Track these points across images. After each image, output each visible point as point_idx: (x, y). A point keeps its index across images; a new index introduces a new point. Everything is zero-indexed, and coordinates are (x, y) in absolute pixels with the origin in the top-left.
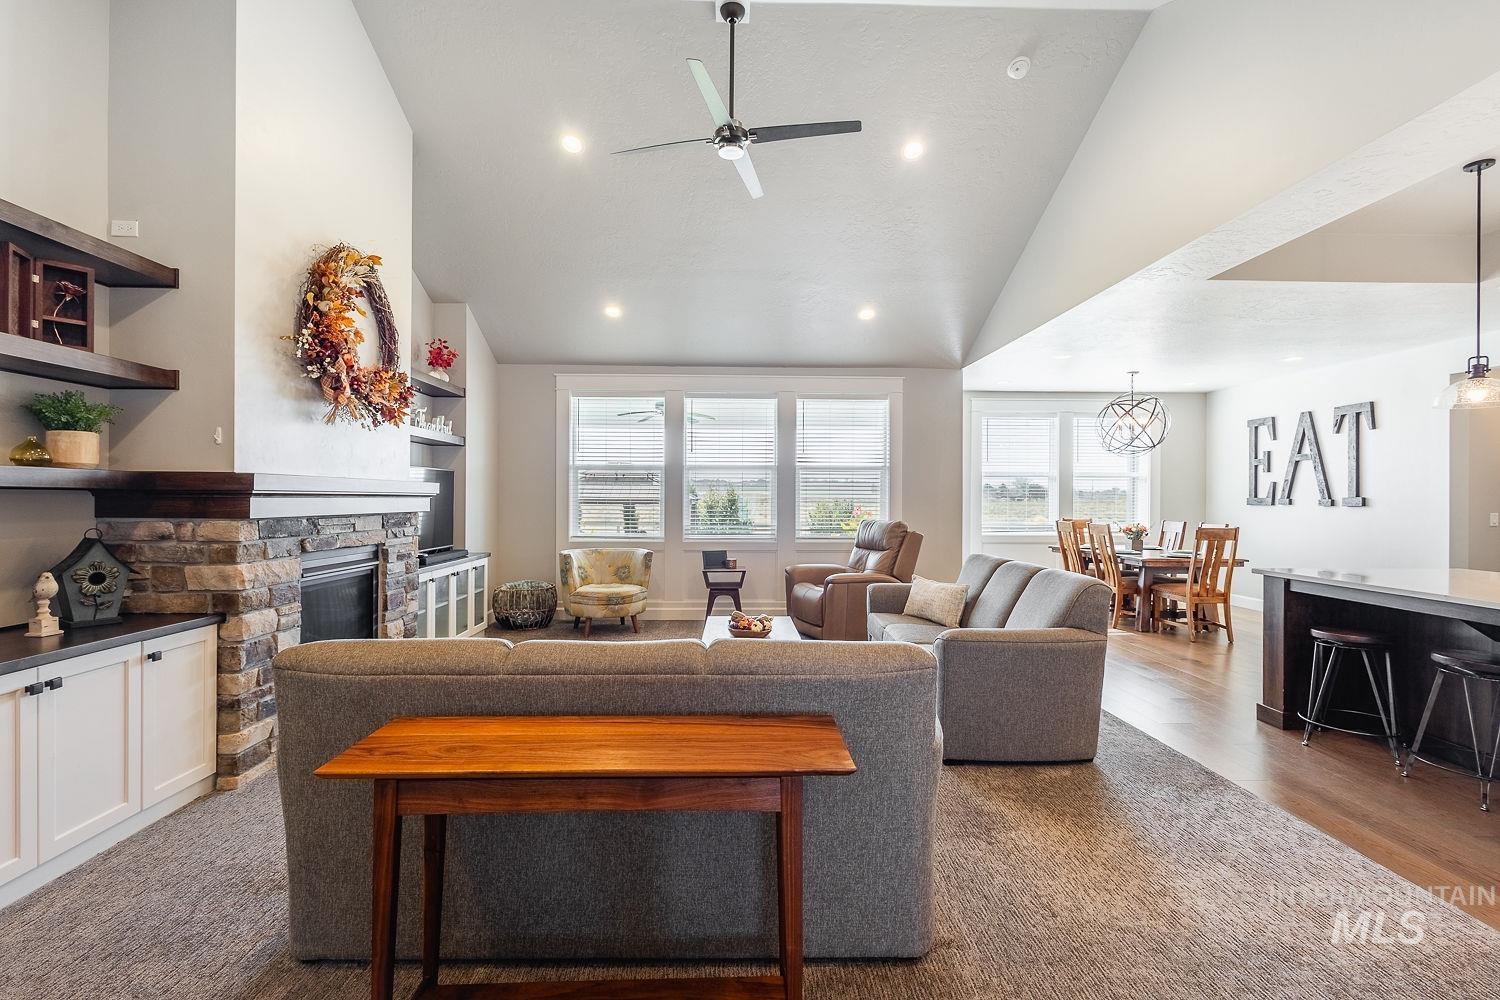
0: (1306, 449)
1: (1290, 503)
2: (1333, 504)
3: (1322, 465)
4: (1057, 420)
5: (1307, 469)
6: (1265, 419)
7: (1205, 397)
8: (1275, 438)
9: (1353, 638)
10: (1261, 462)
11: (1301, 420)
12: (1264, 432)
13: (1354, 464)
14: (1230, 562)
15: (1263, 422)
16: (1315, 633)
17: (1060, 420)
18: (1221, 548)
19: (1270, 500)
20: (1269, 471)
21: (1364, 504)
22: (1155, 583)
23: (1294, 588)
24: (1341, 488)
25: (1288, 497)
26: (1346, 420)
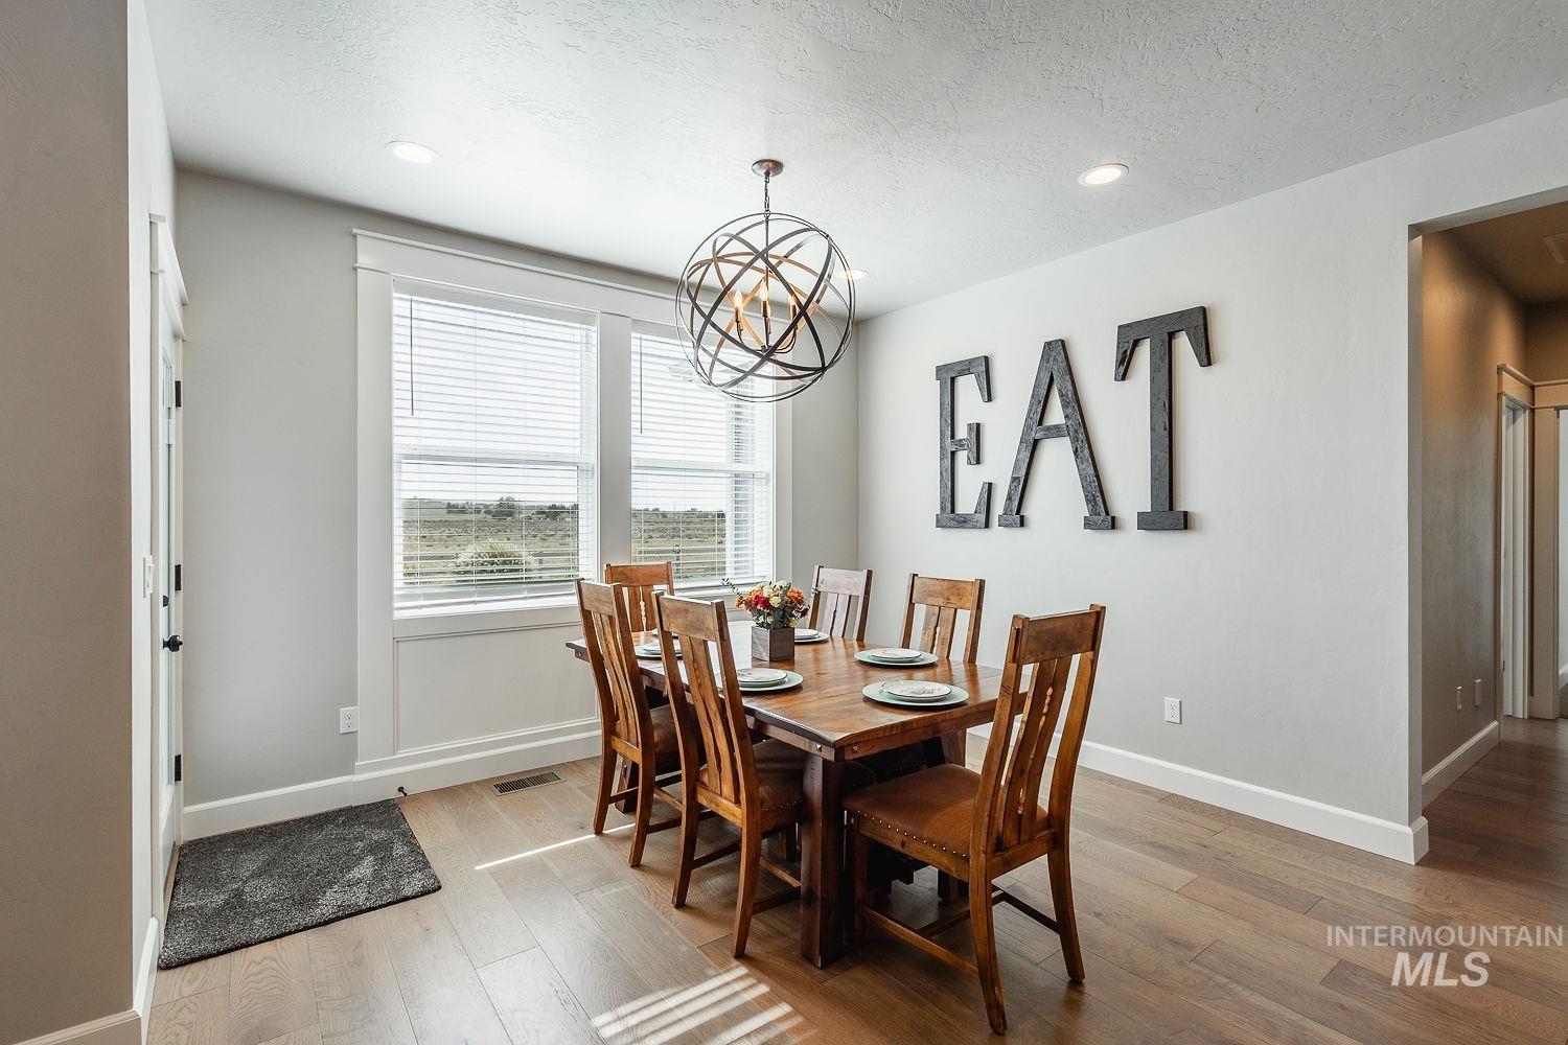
0: (1055, 416)
1: (1022, 523)
2: (1113, 524)
3: (1088, 447)
6: (970, 362)
7: (856, 329)
8: (989, 398)
10: (962, 444)
12: (967, 386)
13: (1164, 441)
15: (965, 367)
19: (983, 517)
20: (978, 461)
21: (1183, 525)
25: (1018, 512)
26: (1144, 350)
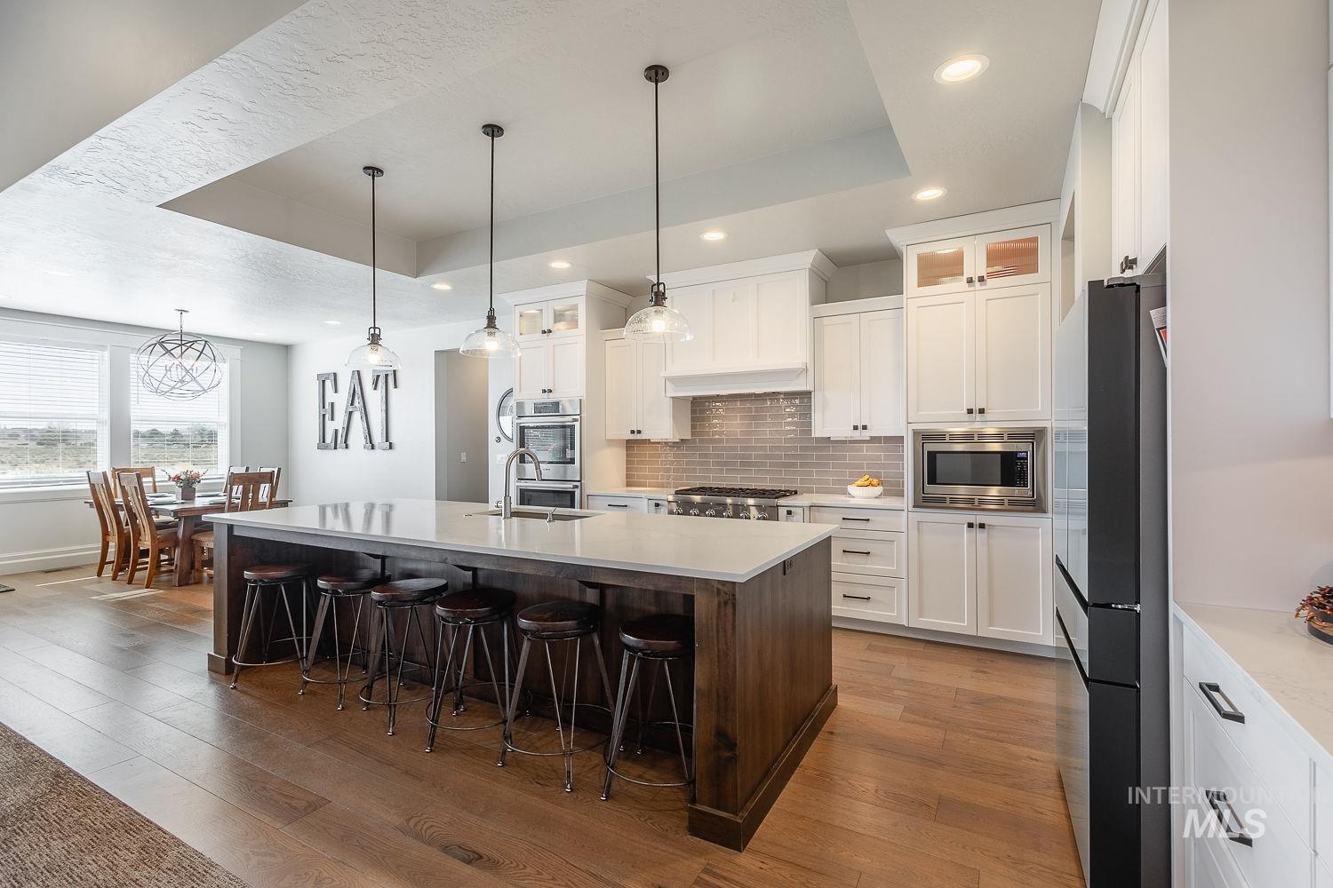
0: (356, 403)
1: (347, 447)
2: (373, 447)
3: (366, 416)
4: (107, 354)
5: (357, 416)
6: (329, 374)
7: (286, 349)
8: (336, 392)
9: (274, 574)
10: (326, 412)
11: (352, 378)
12: (329, 385)
13: (384, 415)
14: (268, 504)
15: (328, 376)
16: (247, 574)
17: (111, 354)
18: (256, 492)
19: (333, 445)
20: (332, 420)
21: (391, 448)
22: (196, 532)
23: (236, 533)
24: (378, 437)
25: (345, 442)
26: (380, 379)
